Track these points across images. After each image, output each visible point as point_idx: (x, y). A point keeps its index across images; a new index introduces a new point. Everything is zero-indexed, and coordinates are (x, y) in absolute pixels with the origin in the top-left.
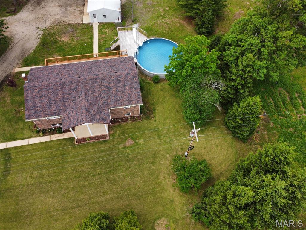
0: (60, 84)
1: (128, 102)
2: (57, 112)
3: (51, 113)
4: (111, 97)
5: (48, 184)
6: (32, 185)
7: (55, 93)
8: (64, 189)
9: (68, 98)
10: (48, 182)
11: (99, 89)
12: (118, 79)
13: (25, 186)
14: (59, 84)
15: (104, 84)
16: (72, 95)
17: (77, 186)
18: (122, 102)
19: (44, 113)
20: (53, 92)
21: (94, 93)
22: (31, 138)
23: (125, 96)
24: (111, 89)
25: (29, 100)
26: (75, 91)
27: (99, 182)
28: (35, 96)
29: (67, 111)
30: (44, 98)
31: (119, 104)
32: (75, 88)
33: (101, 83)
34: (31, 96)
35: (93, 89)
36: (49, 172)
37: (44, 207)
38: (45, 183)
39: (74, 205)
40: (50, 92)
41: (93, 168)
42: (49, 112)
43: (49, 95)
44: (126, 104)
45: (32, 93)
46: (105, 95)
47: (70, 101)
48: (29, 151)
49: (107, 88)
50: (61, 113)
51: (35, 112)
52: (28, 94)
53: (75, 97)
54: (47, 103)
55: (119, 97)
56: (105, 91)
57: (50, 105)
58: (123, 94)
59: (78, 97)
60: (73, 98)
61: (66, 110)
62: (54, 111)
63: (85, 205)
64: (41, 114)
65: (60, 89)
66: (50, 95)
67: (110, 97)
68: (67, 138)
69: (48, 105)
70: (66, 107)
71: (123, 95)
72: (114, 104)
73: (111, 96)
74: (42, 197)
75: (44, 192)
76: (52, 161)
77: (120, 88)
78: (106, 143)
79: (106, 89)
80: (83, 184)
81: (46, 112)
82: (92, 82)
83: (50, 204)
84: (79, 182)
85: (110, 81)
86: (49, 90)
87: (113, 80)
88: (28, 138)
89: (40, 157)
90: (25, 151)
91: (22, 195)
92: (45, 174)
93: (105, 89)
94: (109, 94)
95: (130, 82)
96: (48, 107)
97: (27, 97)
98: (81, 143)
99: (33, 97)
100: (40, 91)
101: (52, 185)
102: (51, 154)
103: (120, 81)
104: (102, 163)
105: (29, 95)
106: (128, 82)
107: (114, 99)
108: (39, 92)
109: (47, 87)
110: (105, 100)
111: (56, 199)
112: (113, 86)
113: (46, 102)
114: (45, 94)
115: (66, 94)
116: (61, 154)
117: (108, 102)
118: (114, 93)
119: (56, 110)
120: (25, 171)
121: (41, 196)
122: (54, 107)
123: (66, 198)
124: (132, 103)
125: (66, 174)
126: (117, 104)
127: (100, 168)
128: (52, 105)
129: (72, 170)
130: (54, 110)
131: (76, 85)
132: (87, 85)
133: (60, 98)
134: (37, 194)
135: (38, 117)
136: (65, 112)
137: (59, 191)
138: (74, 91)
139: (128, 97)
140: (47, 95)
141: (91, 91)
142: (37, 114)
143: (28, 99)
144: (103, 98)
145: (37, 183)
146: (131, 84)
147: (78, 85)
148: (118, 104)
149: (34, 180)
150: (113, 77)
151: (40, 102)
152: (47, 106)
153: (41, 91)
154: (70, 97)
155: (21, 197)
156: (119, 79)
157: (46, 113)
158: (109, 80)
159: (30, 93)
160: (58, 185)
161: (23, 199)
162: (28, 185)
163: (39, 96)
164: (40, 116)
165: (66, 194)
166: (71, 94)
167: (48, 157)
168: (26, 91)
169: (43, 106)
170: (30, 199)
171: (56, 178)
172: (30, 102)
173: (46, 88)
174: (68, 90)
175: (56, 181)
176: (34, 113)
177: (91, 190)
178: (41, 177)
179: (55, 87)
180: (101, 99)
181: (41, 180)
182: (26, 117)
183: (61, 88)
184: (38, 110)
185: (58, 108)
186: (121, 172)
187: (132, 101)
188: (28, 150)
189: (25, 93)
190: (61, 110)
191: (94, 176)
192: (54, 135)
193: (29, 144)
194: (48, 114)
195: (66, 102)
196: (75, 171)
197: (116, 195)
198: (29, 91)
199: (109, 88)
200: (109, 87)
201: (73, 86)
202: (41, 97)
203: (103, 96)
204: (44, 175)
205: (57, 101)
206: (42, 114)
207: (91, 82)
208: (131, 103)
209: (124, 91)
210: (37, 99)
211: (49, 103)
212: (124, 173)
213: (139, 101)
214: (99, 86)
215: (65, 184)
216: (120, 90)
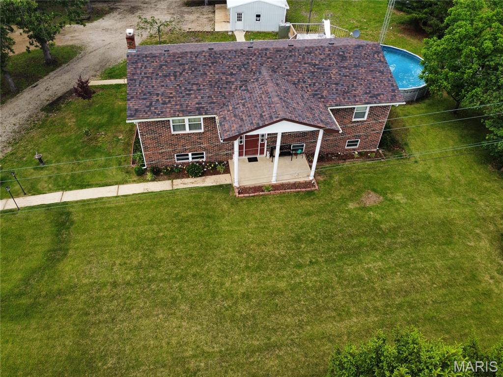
0: (210, 56)
1: (370, 97)
2: (203, 108)
3: (189, 108)
4: (329, 86)
5: (174, 283)
6: (128, 284)
7: (200, 71)
8: (220, 297)
9: (230, 82)
10: (173, 279)
11: (298, 69)
12: (338, 53)
13: (109, 287)
14: (207, 54)
15: (310, 60)
16: (237, 76)
17: (256, 290)
18: (355, 96)
19: (174, 107)
20: (193, 69)
21: (288, 75)
22: (123, 184)
23: (362, 84)
24: (327, 70)
25: (138, 81)
26: (245, 69)
27: (316, 281)
28: (152, 73)
29: (228, 106)
30: (172, 78)
31: (349, 99)
32: (245, 64)
33: (303, 58)
34: (143, 73)
35: (286, 68)
36: (174, 255)
37: (164, 344)
38: (166, 279)
39: (258, 340)
40: (187, 68)
41: (293, 249)
42: (184, 107)
43: (183, 73)
44: (367, 101)
45: (146, 67)
46: (314, 81)
47: (233, 87)
48: (119, 209)
49: (318, 69)
50: (213, 109)
51: (151, 104)
52: (135, 68)
53: (246, 81)
54: (180, 88)
55: (348, 87)
56: (313, 73)
57: (188, 92)
58: (355, 81)
59: (252, 80)
60: (241, 81)
61: (224, 104)
62: (197, 106)
63: (289, 342)
64: (164, 110)
65: (210, 65)
66: (187, 73)
67: (326, 84)
68: (213, 186)
69: (181, 93)
70: (225, 98)
71: (355, 83)
72: (338, 99)
73: (327, 82)
74: (157, 315)
75: (164, 304)
76: (180, 230)
77: (348, 70)
78: (312, 197)
79: (316, 70)
80: (273, 287)
81: (177, 105)
82: (282, 56)
83: (182, 336)
84: (262, 281)
85: (322, 57)
86: (184, 64)
87: (329, 55)
88: (117, 183)
89: (148, 220)
90: (108, 208)
91: (100, 310)
92: (162, 259)
93: (313, 70)
94: (323, 79)
95: (367, 61)
96: (183, 97)
97: (134, 74)
98: (251, 195)
99: (148, 75)
100: (164, 65)
101: (185, 284)
102: (176, 215)
103: (346, 57)
104: (313, 237)
105: (139, 72)
106: (363, 61)
107: (337, 90)
108: (161, 66)
109: (179, 59)
110: (316, 91)
111: (201, 324)
112: (329, 66)
113: (178, 87)
114: (175, 72)
115: (223, 73)
116: (202, 216)
117: (324, 94)
118: (335, 78)
119: (201, 103)
120: (108, 251)
121: (155, 313)
122: (197, 98)
123: (229, 321)
124: (379, 98)
125: (222, 260)
126: (344, 99)
127: (313, 250)
128: (192, 92)
129: (235, 251)
130: (197, 103)
131: (248, 59)
132: (271, 60)
133: (210, 81)
134: (142, 308)
135: (159, 114)
136: (222, 108)
137: (205, 302)
138: (243, 70)
139: (369, 88)
140: (181, 74)
141: (282, 72)
142: (156, 108)
143: (136, 77)
144: (310, 85)
145: (141, 278)
146: (371, 64)
147: (251, 59)
148: (347, 98)
149: (131, 272)
150: (327, 49)
151: (163, 86)
152: (180, 95)
153: (166, 66)
154: (233, 80)
155: (95, 314)
156: (341, 53)
157: (178, 107)
158: (321, 54)
159: (141, 68)
160: (201, 286)
161: (101, 319)
162: (115, 285)
163: (160, 74)
164: (161, 113)
165: (227, 310)
166: (234, 74)
167: (169, 223)
168: (133, 63)
169: (171, 93)
170: (123, 321)
171: (195, 270)
172: (140, 83)
173: (178, 61)
174: (229, 67)
175: (194, 275)
176: (147, 107)
177: (299, 301)
178: (152, 267)
179: (198, 60)
180: (307, 87)
181: (152, 273)
182: (128, 113)
183: (212, 63)
184: (158, 100)
185: (206, 99)
186: (371, 260)
187: (379, 95)
188: (116, 207)
189: (130, 67)
190: (214, 103)
191: (300, 266)
192: (180, 180)
193: (120, 194)
194: (183, 111)
195: (226, 88)
196: (245, 255)
197: (377, 316)
198: (140, 65)
199: (321, 68)
200: (321, 66)
201: (239, 60)
202: (165, 76)
203: (310, 81)
204: (160, 262)
205: (204, 86)
206: (168, 110)
207: (280, 56)
208: (377, 98)
209: (356, 76)
210: (156, 79)
211: (186, 88)
212: (380, 263)
213: (395, 96)
214: (298, 64)
215: (222, 284)
216: (348, 74)
